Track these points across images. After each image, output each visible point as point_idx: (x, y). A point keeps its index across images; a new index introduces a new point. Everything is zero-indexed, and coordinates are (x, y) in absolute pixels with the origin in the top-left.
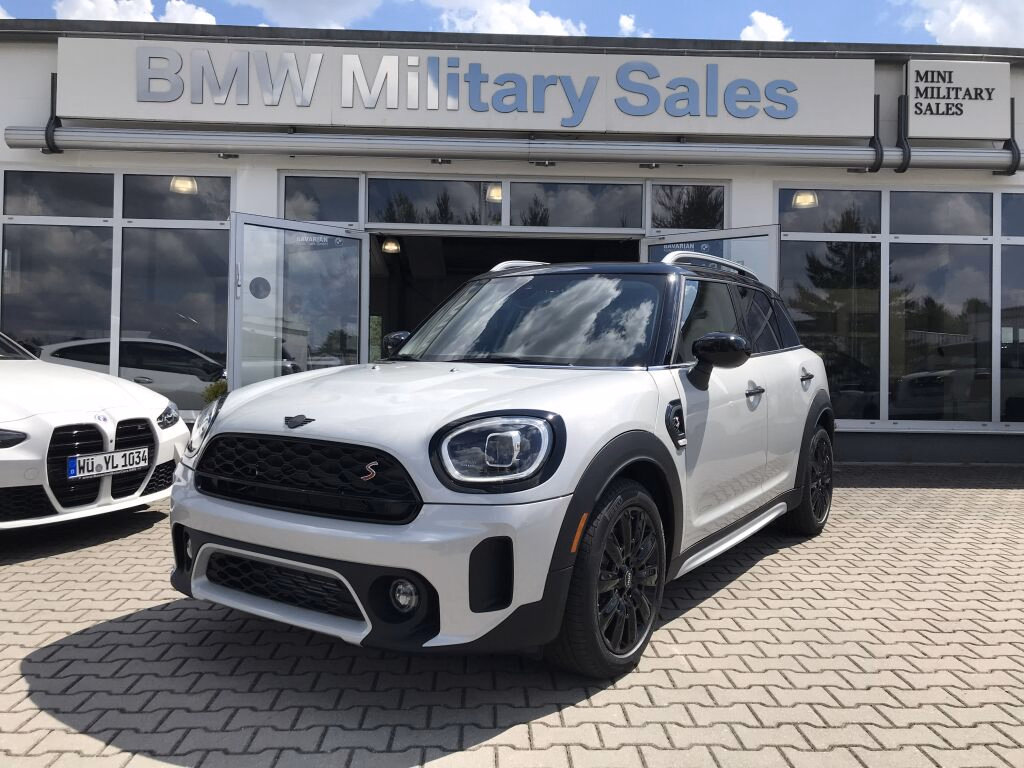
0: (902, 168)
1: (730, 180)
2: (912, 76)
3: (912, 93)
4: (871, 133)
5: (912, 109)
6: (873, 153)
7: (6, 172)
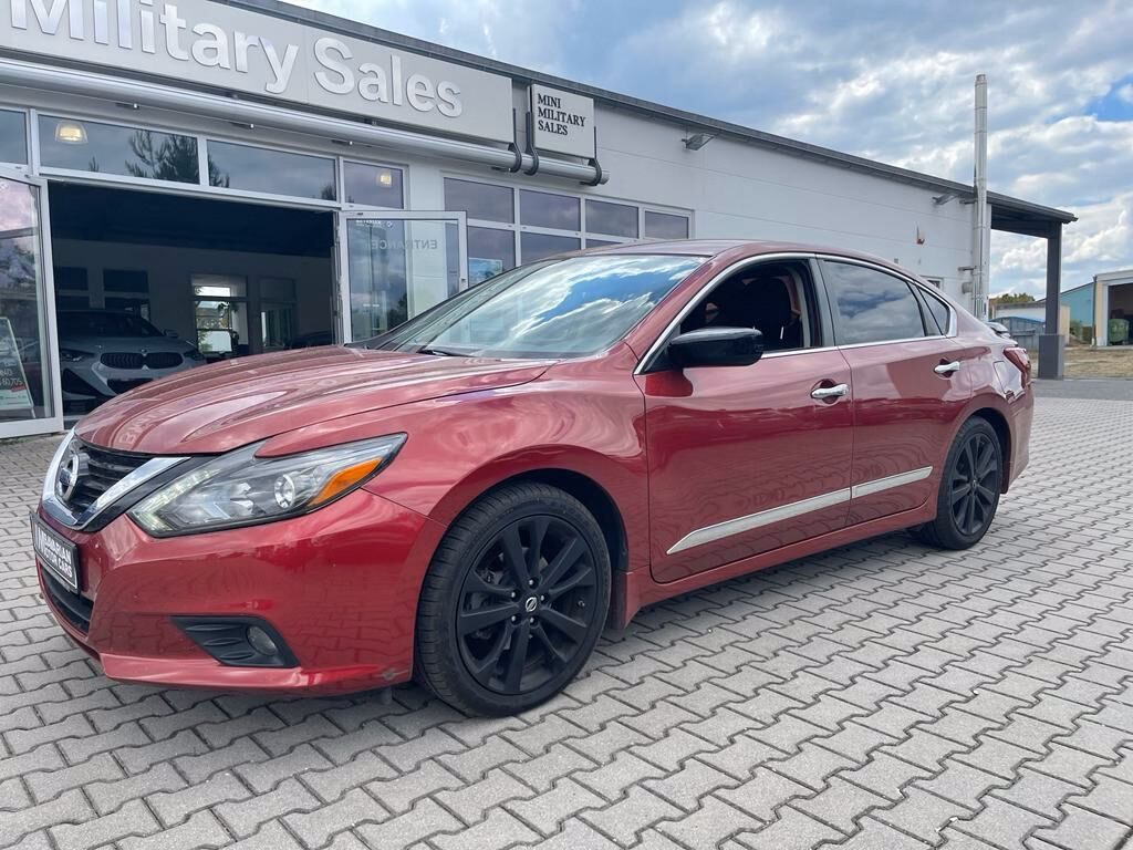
0: (533, 171)
1: (408, 165)
2: (536, 98)
3: (536, 112)
4: (512, 140)
5: (537, 125)
6: (514, 157)
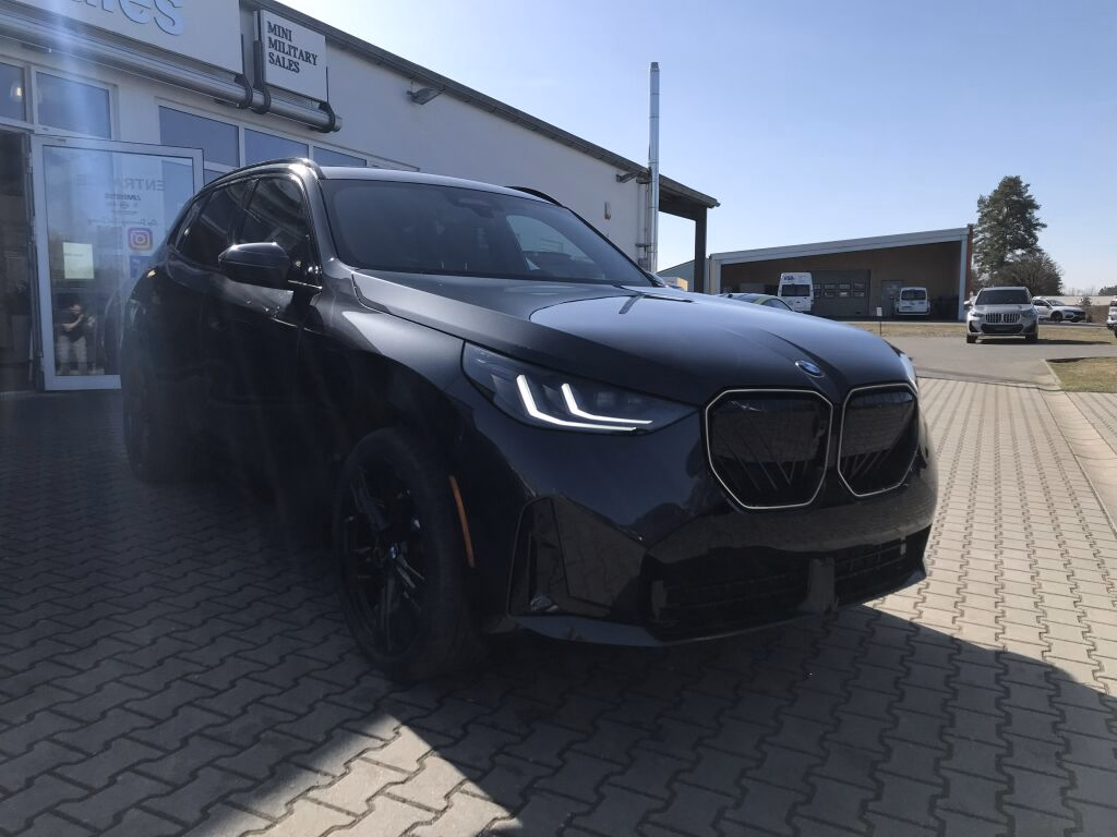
0: (263, 110)
1: (115, 86)
2: (265, 28)
3: (265, 42)
4: (241, 71)
5: (267, 58)
6: (244, 91)
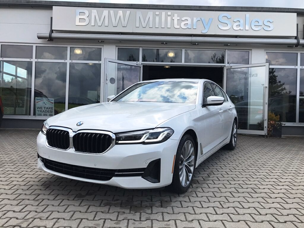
1: (251, 50)
4: (296, 35)
6: (297, 41)
7: (36, 46)
